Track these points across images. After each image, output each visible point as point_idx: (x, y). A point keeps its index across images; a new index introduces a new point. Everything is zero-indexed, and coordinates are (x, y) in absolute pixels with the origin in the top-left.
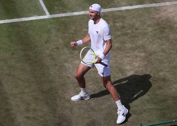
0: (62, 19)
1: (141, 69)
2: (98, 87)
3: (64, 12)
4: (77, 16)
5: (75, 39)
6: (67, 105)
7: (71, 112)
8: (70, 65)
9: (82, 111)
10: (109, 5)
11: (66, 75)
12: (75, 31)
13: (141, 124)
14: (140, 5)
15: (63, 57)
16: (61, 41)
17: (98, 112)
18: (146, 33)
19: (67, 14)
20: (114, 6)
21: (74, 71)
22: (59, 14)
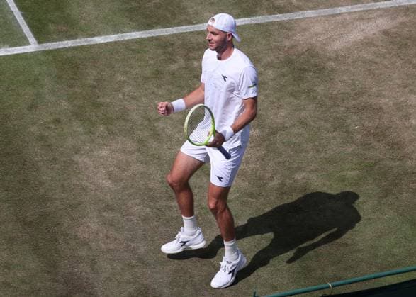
0: (65, 53)
1: (252, 166)
2: (155, 210)
3: (70, 37)
4: (101, 44)
5: (98, 100)
6: (83, 252)
7: (93, 269)
8: (87, 160)
9: (119, 266)
10: (174, 19)
11: (78, 183)
12: (98, 80)
13: (255, 293)
14: (245, 17)
15: (71, 142)
16: (64, 104)
17: (154, 268)
18: (262, 83)
19: (78, 40)
20: (186, 20)
21: (96, 173)
22: (60, 41)
